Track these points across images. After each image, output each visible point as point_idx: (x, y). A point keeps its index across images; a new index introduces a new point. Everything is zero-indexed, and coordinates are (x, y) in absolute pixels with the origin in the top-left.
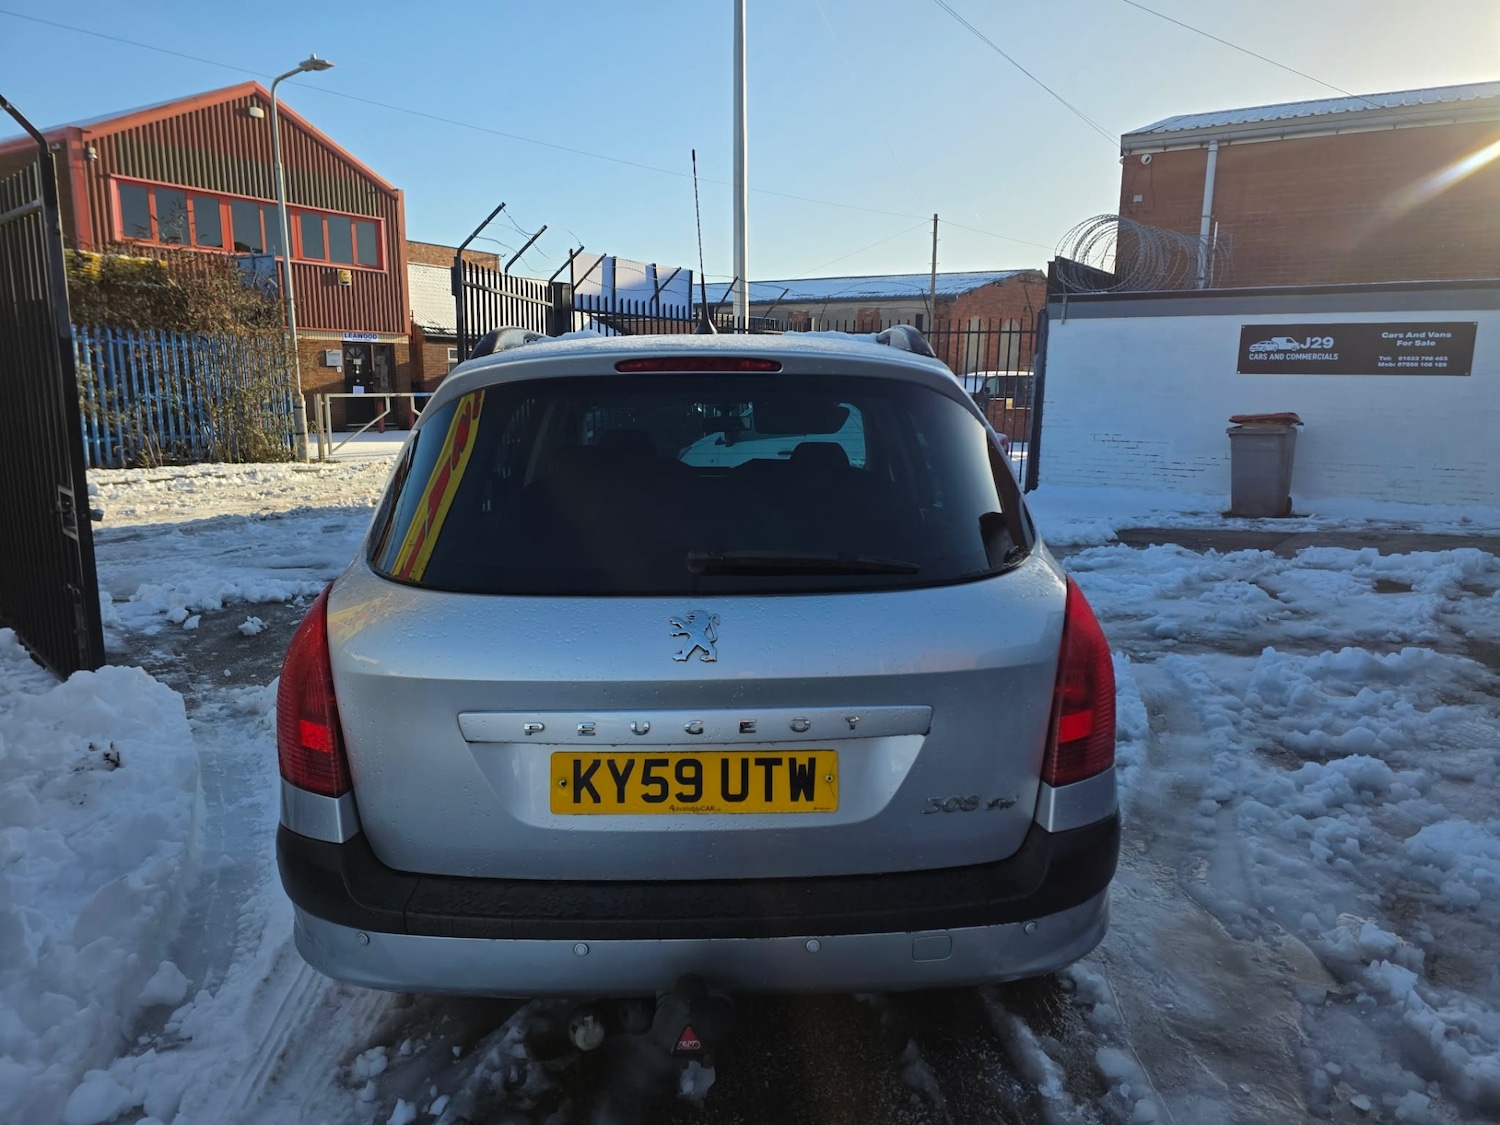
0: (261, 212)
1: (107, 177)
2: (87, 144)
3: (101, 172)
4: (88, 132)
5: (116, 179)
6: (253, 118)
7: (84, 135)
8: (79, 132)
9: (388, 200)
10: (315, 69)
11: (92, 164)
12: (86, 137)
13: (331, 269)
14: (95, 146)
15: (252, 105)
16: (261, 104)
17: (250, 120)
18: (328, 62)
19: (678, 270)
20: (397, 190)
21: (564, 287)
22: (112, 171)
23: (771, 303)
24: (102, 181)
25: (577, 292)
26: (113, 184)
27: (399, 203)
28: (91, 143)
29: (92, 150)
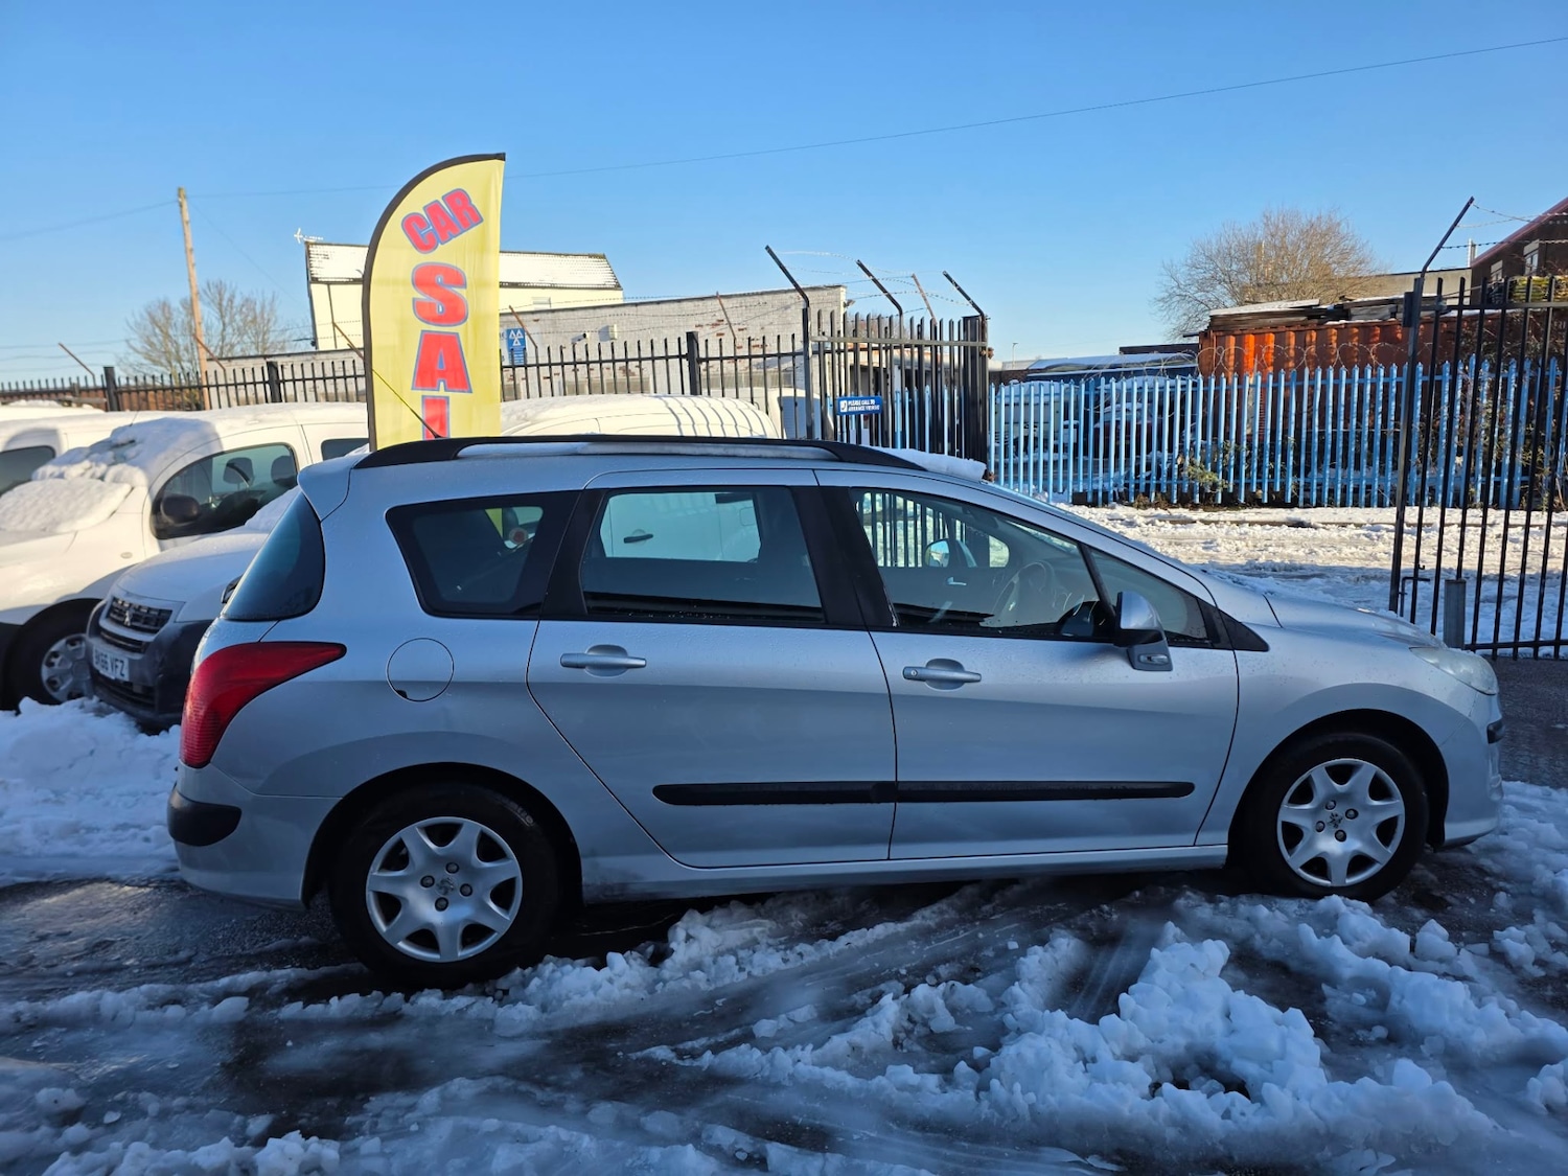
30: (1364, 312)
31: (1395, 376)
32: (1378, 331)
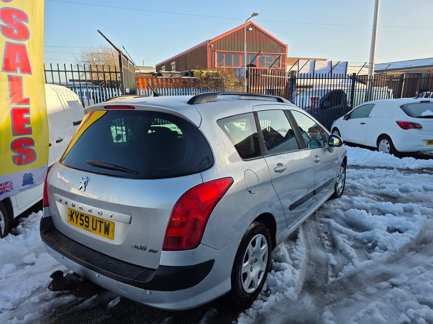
0: (250, 56)
1: (215, 51)
2: (211, 43)
3: (214, 50)
4: (212, 41)
5: (217, 52)
6: (250, 31)
7: (211, 41)
8: (210, 41)
9: (283, 48)
10: (255, 16)
11: (212, 48)
12: (211, 42)
13: (266, 69)
14: (213, 44)
15: (250, 27)
16: (252, 27)
17: (249, 31)
18: (258, 13)
19: (339, 62)
20: (286, 45)
21: (294, 72)
22: (216, 50)
23: (383, 71)
24: (214, 52)
25: (300, 73)
26: (216, 53)
27: (286, 48)
28: (212, 43)
29: (212, 45)
30: (165, 75)
31: (177, 91)
32: (169, 80)
